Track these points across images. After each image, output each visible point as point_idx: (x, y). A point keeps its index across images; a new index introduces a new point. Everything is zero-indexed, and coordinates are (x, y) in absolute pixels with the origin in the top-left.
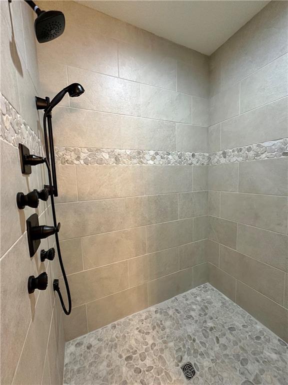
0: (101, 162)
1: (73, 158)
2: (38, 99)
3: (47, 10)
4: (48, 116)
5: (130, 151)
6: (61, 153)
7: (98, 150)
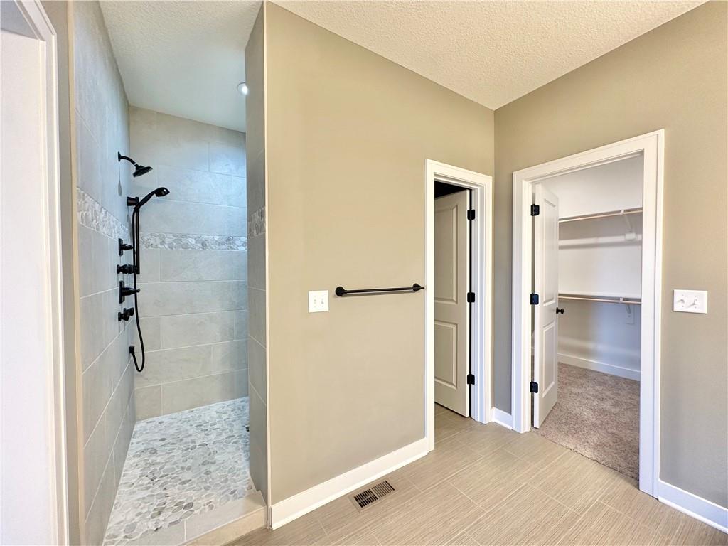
0: (186, 246)
1: (158, 242)
2: (129, 199)
3: (146, 166)
4: (137, 211)
5: (218, 237)
6: (146, 238)
7: (185, 236)
